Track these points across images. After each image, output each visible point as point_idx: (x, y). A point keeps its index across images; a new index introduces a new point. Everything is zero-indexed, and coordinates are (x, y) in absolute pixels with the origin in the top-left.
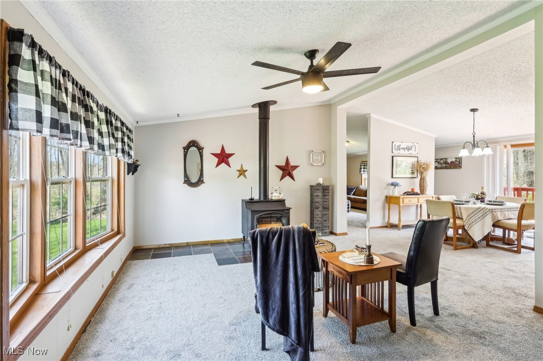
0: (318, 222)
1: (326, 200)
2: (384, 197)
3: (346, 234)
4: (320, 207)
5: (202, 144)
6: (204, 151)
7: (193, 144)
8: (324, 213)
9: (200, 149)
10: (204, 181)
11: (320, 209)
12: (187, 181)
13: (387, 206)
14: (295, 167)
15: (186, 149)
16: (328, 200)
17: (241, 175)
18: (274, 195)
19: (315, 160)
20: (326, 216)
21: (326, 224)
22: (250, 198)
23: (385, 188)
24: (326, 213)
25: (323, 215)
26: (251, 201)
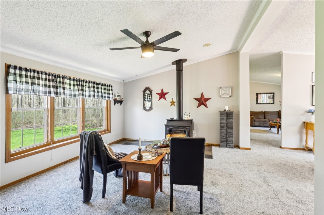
0: (223, 138)
1: (231, 122)
2: (301, 123)
3: (249, 149)
4: (225, 127)
5: (152, 89)
6: (153, 92)
7: (147, 89)
8: (229, 131)
9: (151, 91)
10: (153, 108)
11: (226, 128)
12: (144, 109)
13: (304, 131)
14: (208, 99)
15: (144, 92)
16: (232, 122)
17: (172, 105)
18: (185, 117)
19: (224, 93)
20: (230, 134)
21: (230, 139)
22: (171, 118)
23: (302, 115)
24: (231, 131)
25: (228, 133)
26: (172, 120)
